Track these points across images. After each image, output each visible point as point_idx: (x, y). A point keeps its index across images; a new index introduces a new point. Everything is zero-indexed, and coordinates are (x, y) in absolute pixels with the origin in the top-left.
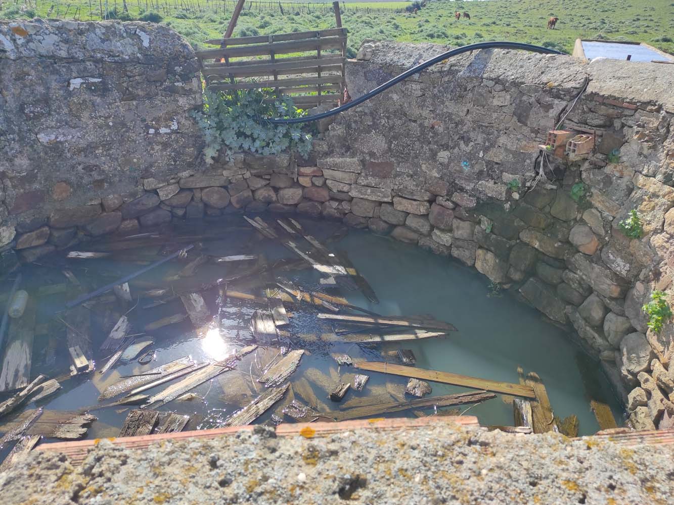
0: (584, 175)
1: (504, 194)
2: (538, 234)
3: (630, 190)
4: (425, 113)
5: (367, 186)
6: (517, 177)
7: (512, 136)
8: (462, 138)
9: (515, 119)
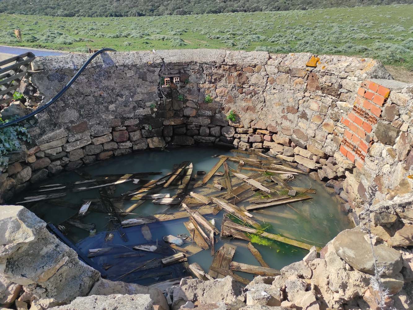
0: (180, 91)
1: (150, 111)
2: (172, 119)
3: (199, 90)
4: (93, 89)
5: (76, 141)
6: (152, 102)
7: (142, 87)
8: (118, 95)
9: (141, 80)
